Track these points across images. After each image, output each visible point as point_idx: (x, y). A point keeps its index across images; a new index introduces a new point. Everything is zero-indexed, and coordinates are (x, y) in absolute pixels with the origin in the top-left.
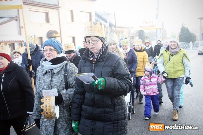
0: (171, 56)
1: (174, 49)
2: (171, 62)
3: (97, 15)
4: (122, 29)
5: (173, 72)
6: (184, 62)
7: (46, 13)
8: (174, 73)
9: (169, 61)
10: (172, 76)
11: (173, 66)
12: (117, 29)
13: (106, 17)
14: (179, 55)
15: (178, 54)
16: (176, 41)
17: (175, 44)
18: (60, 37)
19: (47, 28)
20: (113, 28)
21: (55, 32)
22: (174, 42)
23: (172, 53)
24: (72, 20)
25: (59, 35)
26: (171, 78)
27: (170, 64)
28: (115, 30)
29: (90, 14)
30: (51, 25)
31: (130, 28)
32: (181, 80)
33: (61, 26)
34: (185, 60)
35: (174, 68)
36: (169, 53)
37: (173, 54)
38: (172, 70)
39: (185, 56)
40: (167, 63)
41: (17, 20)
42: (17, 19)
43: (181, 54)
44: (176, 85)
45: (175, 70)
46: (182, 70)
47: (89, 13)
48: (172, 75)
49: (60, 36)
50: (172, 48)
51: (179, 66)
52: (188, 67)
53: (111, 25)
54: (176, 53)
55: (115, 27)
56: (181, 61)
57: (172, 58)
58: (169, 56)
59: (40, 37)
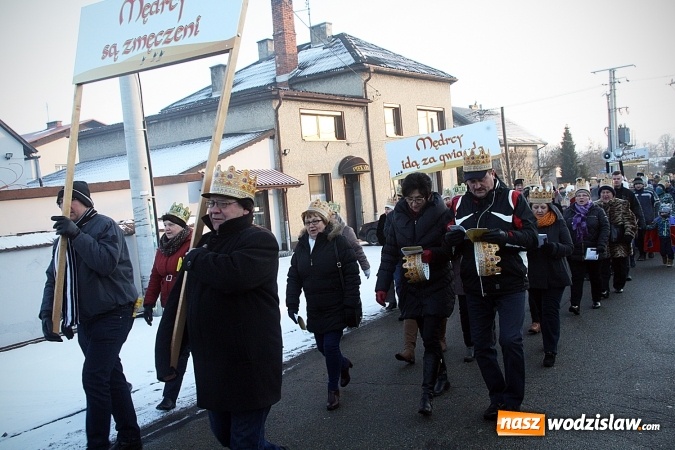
7: (336, 117)
18: (369, 174)
19: (340, 151)
21: (360, 161)
24: (399, 132)
25: (367, 168)
29: (441, 114)
30: (348, 144)
31: (539, 147)
41: (272, 137)
42: (273, 134)
47: (438, 112)
49: (369, 169)
59: (323, 175)
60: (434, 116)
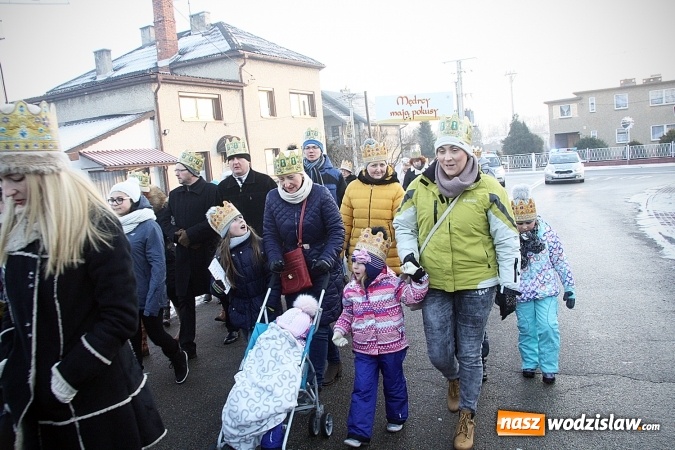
0: (443, 202)
1: (453, 176)
2: (443, 228)
3: (326, 99)
4: (384, 128)
5: (448, 265)
6: (493, 229)
7: (213, 99)
8: (454, 272)
9: (436, 221)
10: (446, 283)
11: (448, 245)
12: (372, 128)
13: (346, 104)
14: (474, 201)
15: (469, 194)
16: (460, 146)
17: (456, 156)
19: (217, 131)
20: (363, 127)
22: (453, 149)
23: (445, 193)
24: (273, 113)
26: (442, 288)
27: (438, 236)
28: (367, 131)
29: (311, 97)
30: (225, 124)
31: (401, 126)
32: (483, 301)
33: (248, 125)
34: (498, 220)
35: (453, 250)
36: (434, 189)
37: (451, 194)
38: (447, 259)
39: (495, 206)
40: (429, 229)
41: (152, 118)
42: (153, 115)
43: (481, 195)
44: (465, 321)
45: (459, 258)
46: (484, 261)
47: (308, 95)
48: (448, 277)
50: (447, 172)
51: (474, 244)
52: (508, 250)
53: (357, 121)
54: (463, 191)
55: (367, 123)
56: (482, 226)
57: (447, 212)
58: (436, 203)
59: (202, 152)
60: (305, 98)
